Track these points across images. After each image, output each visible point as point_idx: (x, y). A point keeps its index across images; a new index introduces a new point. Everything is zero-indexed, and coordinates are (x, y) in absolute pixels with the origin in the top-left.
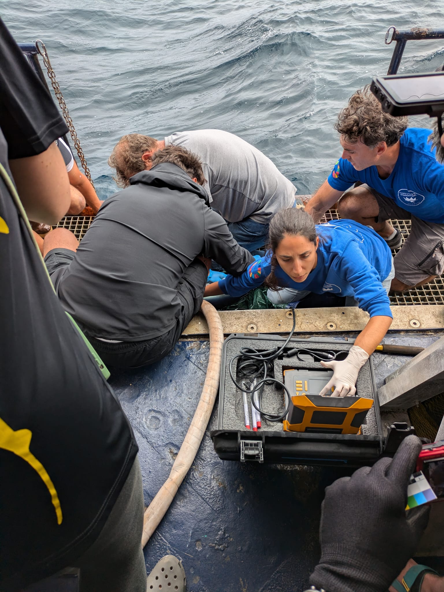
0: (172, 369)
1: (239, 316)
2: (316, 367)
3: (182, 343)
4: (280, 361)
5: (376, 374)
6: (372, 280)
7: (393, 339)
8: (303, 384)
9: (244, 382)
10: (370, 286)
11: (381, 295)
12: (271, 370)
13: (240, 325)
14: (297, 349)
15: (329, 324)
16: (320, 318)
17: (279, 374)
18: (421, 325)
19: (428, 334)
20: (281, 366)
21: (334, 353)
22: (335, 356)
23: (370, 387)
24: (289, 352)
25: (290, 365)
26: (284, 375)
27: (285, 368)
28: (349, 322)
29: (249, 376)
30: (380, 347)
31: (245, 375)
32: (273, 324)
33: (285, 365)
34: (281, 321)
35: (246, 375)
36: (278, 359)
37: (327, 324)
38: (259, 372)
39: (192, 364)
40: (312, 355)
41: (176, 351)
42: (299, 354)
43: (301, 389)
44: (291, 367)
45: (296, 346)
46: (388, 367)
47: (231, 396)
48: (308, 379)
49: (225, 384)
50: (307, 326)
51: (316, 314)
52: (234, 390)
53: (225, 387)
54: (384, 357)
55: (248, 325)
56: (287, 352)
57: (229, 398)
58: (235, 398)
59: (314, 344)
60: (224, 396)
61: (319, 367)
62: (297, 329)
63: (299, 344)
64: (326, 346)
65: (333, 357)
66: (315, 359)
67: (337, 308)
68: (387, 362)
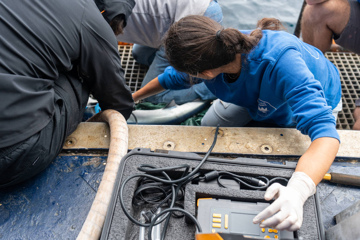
0: (58, 188)
1: (155, 131)
2: (242, 197)
3: (79, 158)
4: (194, 186)
5: (322, 210)
6: (315, 95)
7: (343, 168)
8: (223, 218)
9: (143, 212)
10: (313, 102)
11: (326, 112)
12: (181, 199)
13: (155, 142)
14: (218, 172)
15: (264, 147)
16: (253, 139)
17: (190, 203)
20: (195, 193)
21: (267, 179)
22: (268, 183)
23: (315, 227)
24: (207, 175)
25: (207, 192)
26: (198, 205)
27: (199, 196)
28: (288, 145)
29: (153, 204)
30: (328, 176)
31: (146, 203)
32: (196, 142)
33: (199, 191)
34: (206, 139)
35: (148, 203)
36: (192, 183)
37: (261, 146)
38: (166, 199)
39: (85, 184)
40: (237, 181)
41: (69, 167)
42: (221, 178)
43: (219, 225)
45: (216, 168)
46: (338, 202)
47: (120, 231)
48: (231, 213)
49: (114, 212)
50: (236, 146)
51: (249, 134)
52: (125, 222)
53: (113, 218)
54: (333, 189)
55: (165, 142)
56: (204, 176)
57: (116, 233)
58: (125, 233)
59: (241, 167)
60: (110, 229)
61: (247, 196)
62: (224, 150)
63: (221, 165)
64: (256, 170)
65: (265, 184)
66: (243, 187)
67: (275, 129)
68: (336, 196)
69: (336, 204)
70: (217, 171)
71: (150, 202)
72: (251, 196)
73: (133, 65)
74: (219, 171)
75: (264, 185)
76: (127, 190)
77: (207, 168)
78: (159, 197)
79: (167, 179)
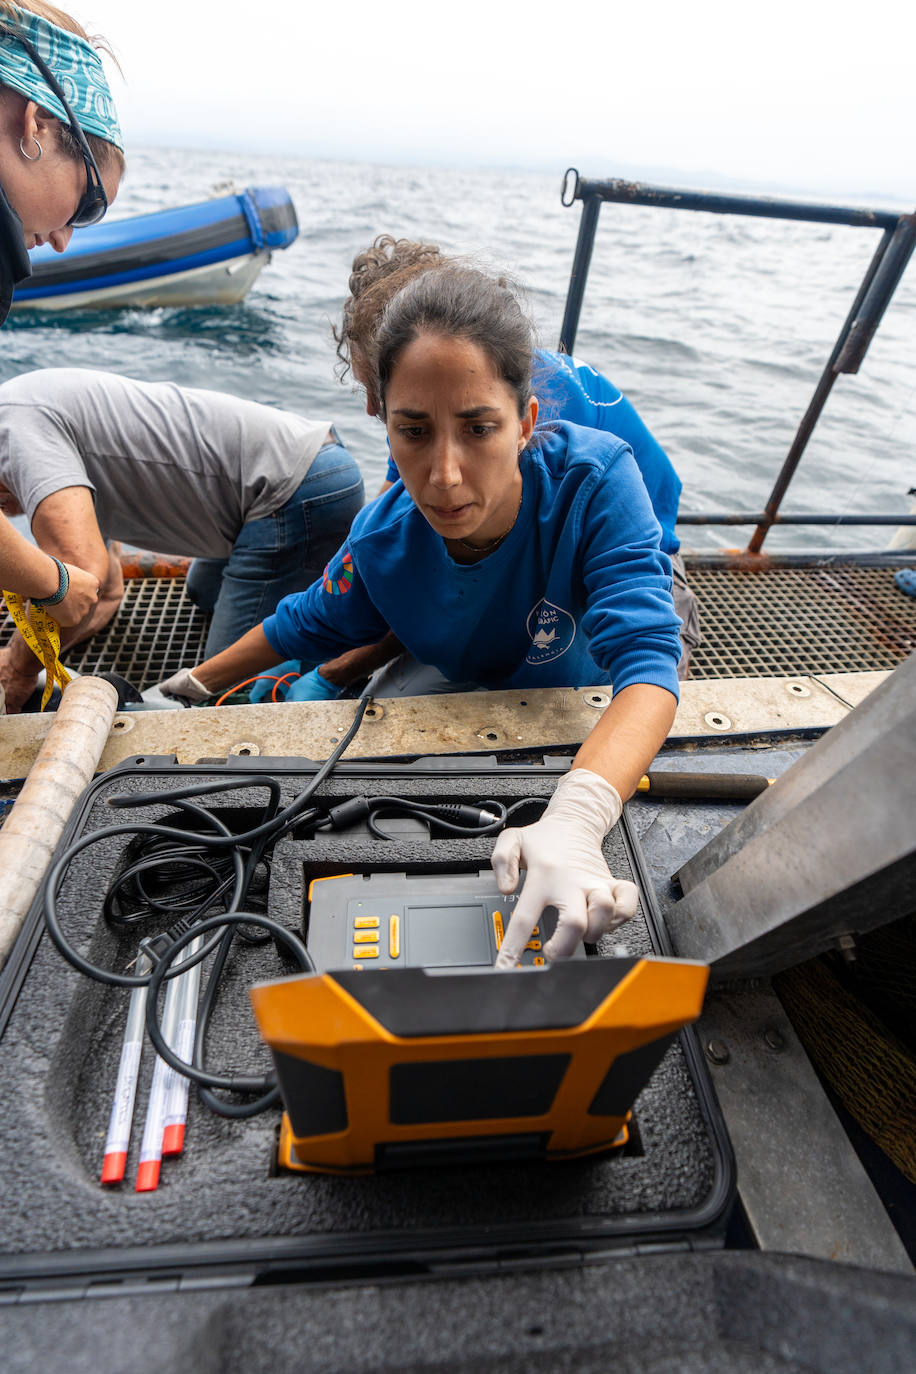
2: (435, 860)
4: (298, 844)
8: (386, 927)
9: (147, 941)
12: (261, 885)
14: (367, 800)
15: (485, 733)
16: (457, 718)
17: (289, 896)
18: (733, 723)
19: (755, 747)
20: (300, 864)
21: (501, 806)
22: (504, 814)
24: (337, 813)
25: (335, 857)
26: (311, 898)
27: (316, 870)
28: (541, 724)
31: (157, 912)
32: (316, 738)
33: (313, 857)
35: (165, 912)
36: (294, 838)
37: (479, 732)
38: (217, 892)
40: (422, 820)
42: (377, 817)
43: (375, 950)
44: (341, 863)
45: (362, 791)
46: (675, 840)
47: (47, 1012)
48: (406, 909)
49: (35, 952)
50: (419, 739)
51: (446, 708)
52: (71, 978)
53: (29, 971)
54: (657, 812)
55: (233, 746)
56: (329, 813)
57: (32, 1022)
58: (66, 1018)
59: (430, 781)
60: (12, 1010)
61: (448, 857)
62: (389, 748)
63: (375, 782)
64: (471, 785)
65: (498, 819)
66: (437, 833)
67: (506, 692)
68: (667, 827)
69: (671, 845)
70: (365, 797)
71: (170, 907)
72: (460, 854)
73: (192, 616)
74: (370, 797)
75: (494, 822)
76: (90, 878)
77: (338, 791)
78: (199, 889)
79: (221, 833)
